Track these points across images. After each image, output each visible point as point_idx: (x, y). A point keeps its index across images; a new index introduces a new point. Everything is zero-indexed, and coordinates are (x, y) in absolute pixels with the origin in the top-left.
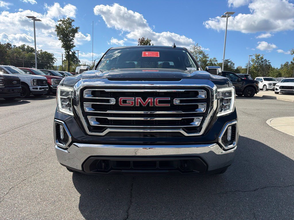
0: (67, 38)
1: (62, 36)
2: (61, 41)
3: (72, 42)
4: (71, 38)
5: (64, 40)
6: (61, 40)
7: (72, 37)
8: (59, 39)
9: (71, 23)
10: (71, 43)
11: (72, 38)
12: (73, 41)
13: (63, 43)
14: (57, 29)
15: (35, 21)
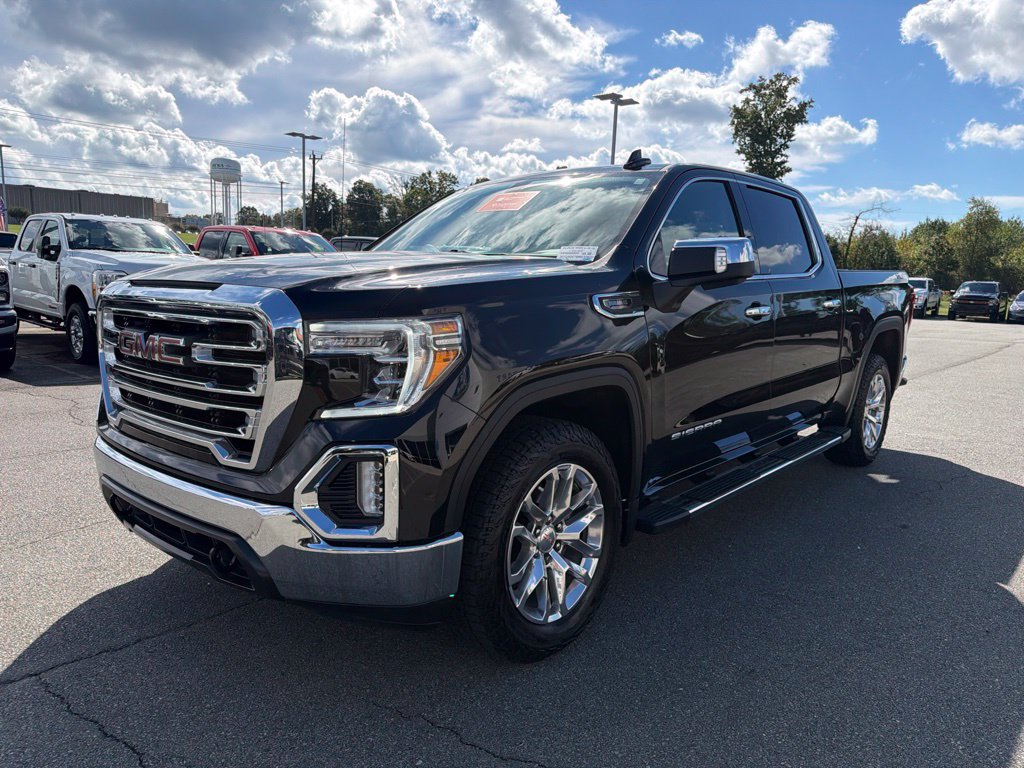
0: (764, 145)
1: (748, 138)
2: (743, 156)
3: (782, 155)
4: (780, 141)
5: (755, 150)
6: (744, 153)
7: (785, 139)
8: (739, 152)
9: (786, 89)
10: (778, 160)
11: (783, 142)
12: (784, 152)
13: (751, 164)
14: (735, 117)
15: (619, 107)
